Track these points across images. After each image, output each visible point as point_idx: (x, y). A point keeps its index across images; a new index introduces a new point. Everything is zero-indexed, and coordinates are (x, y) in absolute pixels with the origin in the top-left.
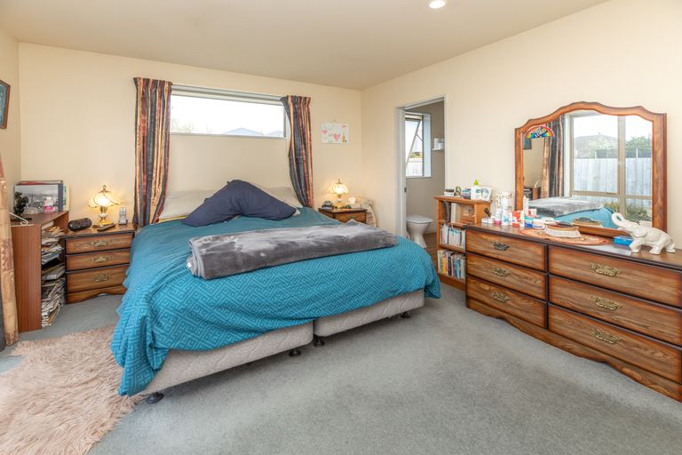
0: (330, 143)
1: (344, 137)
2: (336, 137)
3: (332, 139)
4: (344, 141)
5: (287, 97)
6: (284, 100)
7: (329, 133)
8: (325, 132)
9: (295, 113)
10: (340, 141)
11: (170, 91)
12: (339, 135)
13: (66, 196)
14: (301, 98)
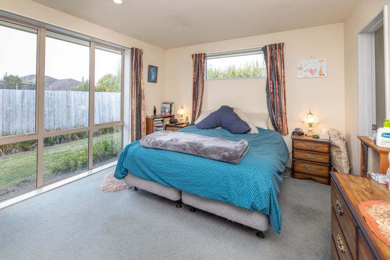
0: (306, 77)
1: (321, 71)
2: (311, 71)
3: (309, 74)
4: (321, 74)
5: (266, 46)
6: (264, 49)
7: (305, 69)
8: (300, 68)
9: (271, 57)
10: (317, 74)
11: (205, 58)
12: (316, 70)
13: (173, 109)
14: (276, 45)
